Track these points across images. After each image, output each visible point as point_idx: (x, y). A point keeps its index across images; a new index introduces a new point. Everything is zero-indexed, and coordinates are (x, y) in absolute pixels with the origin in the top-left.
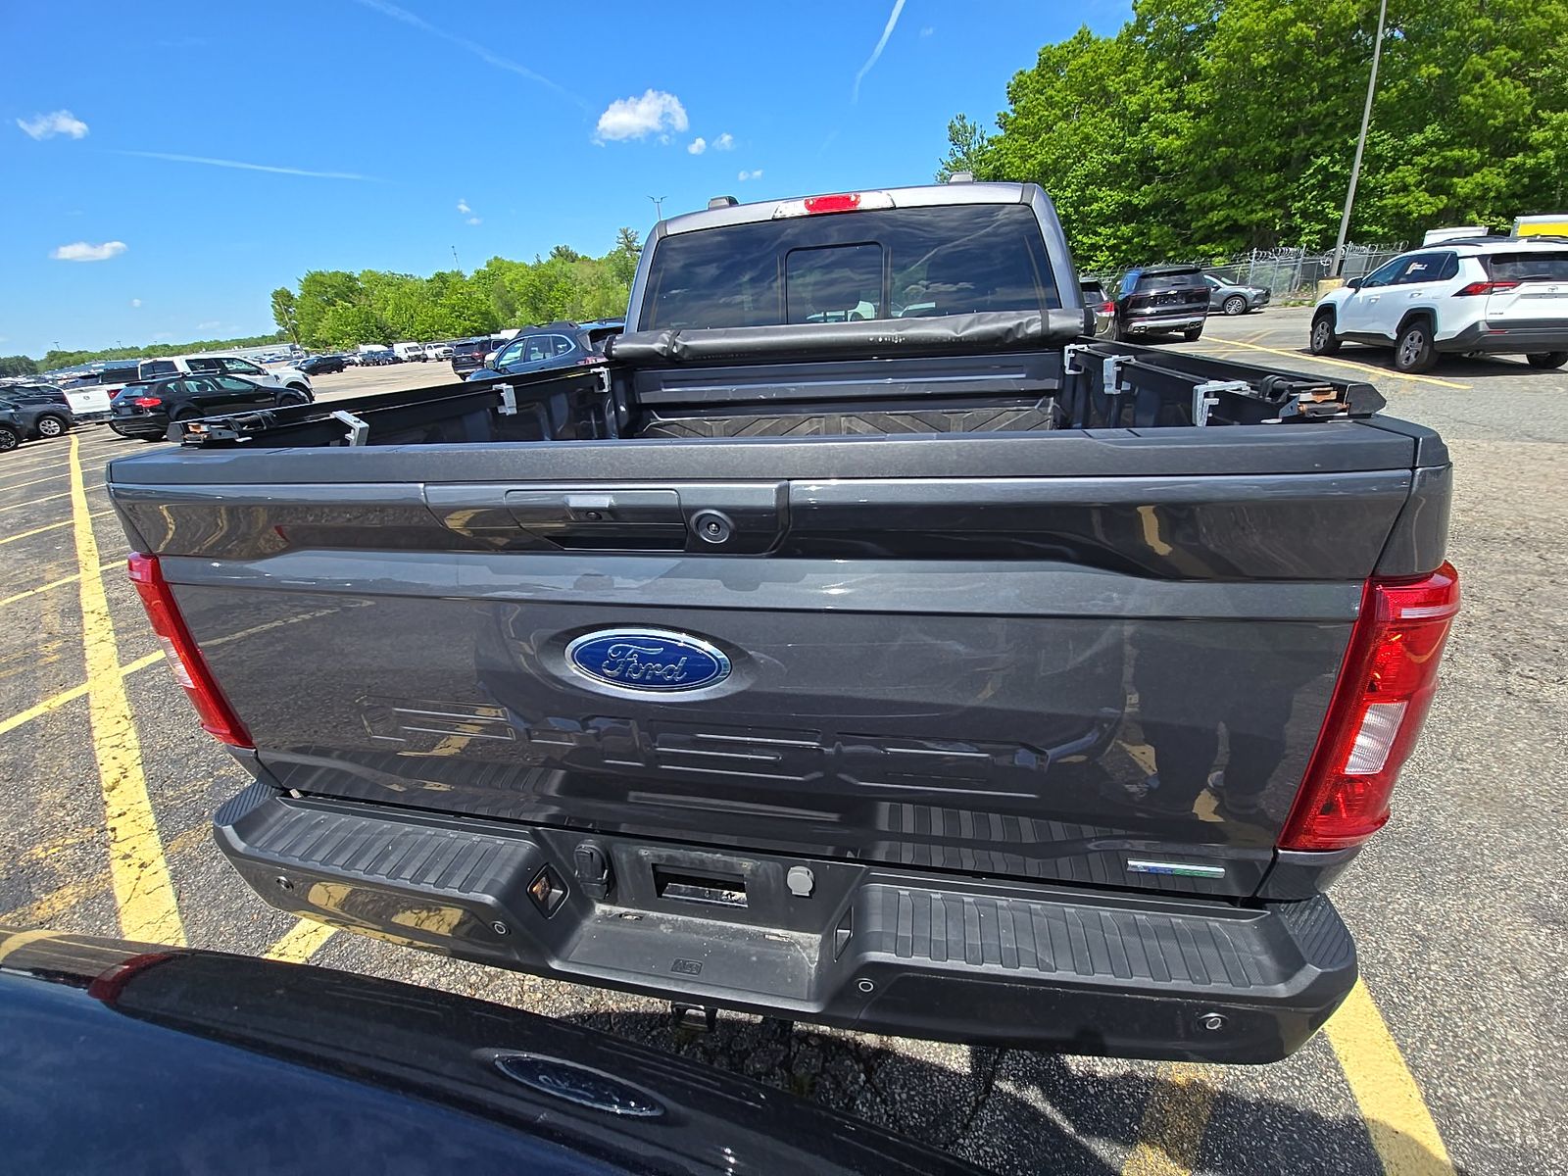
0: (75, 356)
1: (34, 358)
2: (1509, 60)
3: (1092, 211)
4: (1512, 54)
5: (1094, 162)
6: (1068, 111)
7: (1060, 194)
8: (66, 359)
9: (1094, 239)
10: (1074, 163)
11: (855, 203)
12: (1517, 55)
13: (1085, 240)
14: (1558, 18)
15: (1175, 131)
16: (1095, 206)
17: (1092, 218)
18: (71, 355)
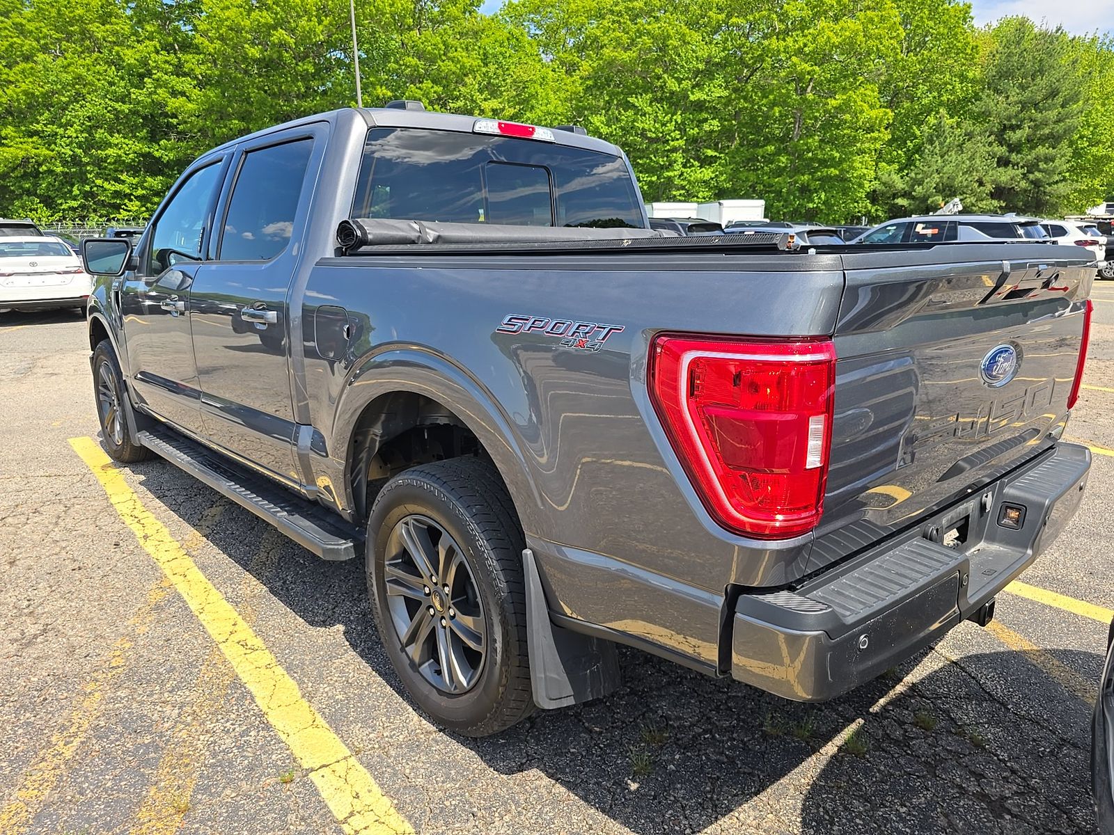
2: (435, 92)
3: (107, 157)
4: (436, 88)
5: (95, 106)
6: (46, 44)
7: (61, 131)
9: (118, 187)
10: (70, 102)
11: (532, 133)
12: (440, 89)
13: (106, 185)
14: (464, 63)
15: (183, 94)
16: (110, 151)
17: (109, 163)
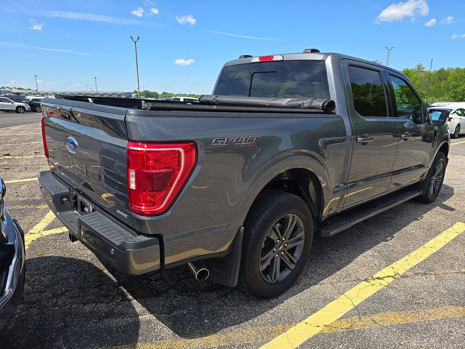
0: (169, 95)
1: (159, 93)
8: (167, 95)
11: (272, 58)
18: (169, 94)
